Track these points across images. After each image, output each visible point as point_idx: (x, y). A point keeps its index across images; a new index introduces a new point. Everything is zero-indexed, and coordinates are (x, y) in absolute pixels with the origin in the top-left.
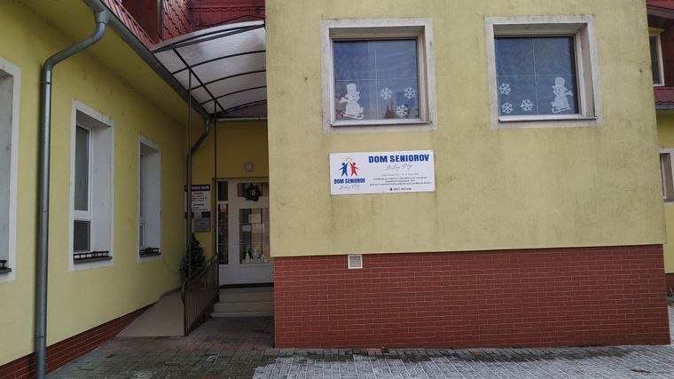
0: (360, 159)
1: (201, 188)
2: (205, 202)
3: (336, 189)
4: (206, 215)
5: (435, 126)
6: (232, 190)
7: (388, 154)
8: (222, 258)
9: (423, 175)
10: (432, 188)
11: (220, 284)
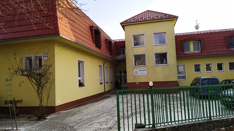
0: (138, 71)
1: (118, 72)
2: (118, 74)
3: (135, 74)
4: (118, 76)
5: (147, 66)
6: (122, 72)
7: (141, 70)
8: (121, 83)
9: (145, 73)
10: (146, 74)
11: (121, 87)
